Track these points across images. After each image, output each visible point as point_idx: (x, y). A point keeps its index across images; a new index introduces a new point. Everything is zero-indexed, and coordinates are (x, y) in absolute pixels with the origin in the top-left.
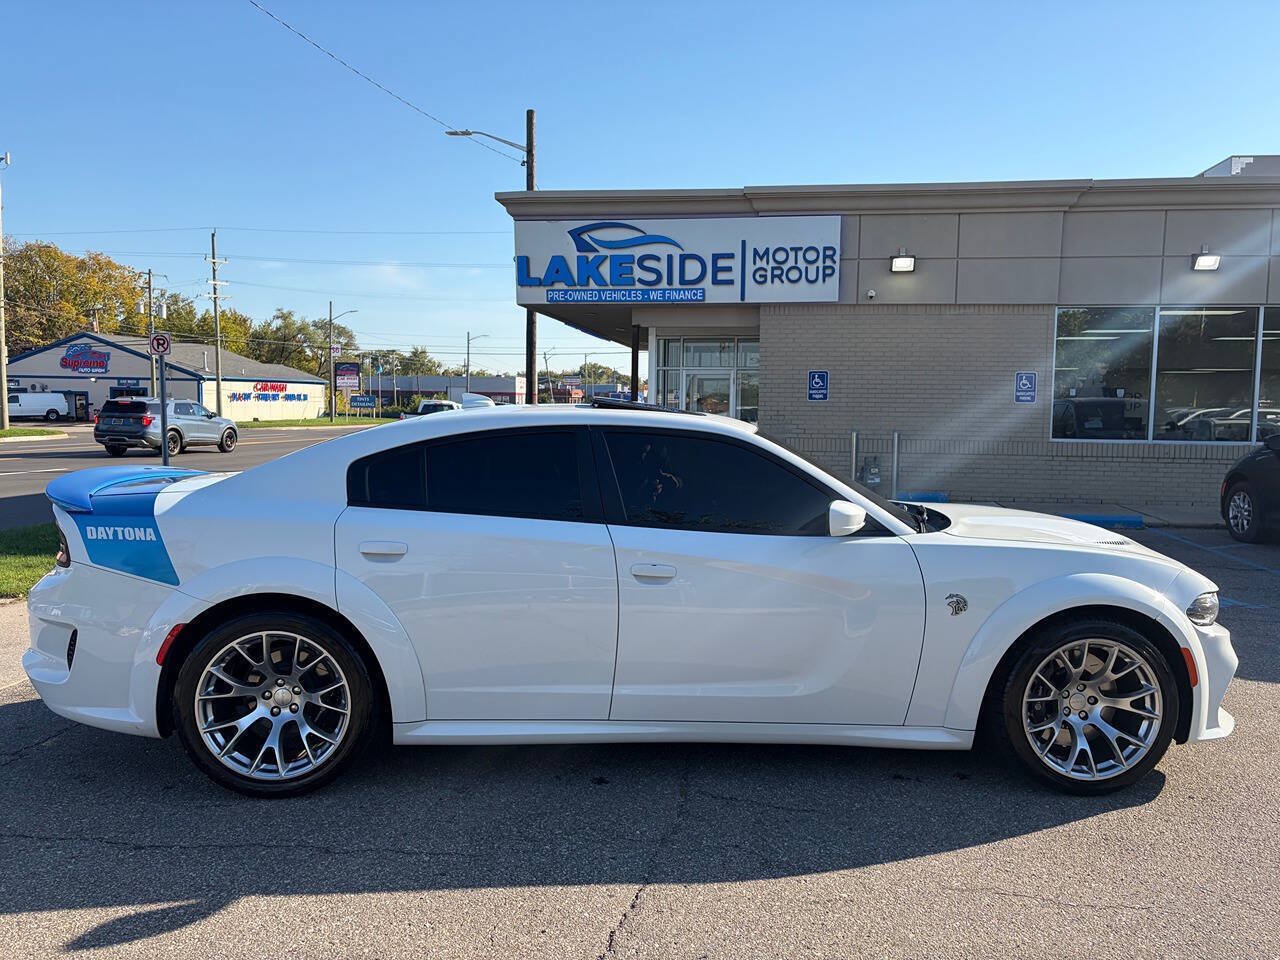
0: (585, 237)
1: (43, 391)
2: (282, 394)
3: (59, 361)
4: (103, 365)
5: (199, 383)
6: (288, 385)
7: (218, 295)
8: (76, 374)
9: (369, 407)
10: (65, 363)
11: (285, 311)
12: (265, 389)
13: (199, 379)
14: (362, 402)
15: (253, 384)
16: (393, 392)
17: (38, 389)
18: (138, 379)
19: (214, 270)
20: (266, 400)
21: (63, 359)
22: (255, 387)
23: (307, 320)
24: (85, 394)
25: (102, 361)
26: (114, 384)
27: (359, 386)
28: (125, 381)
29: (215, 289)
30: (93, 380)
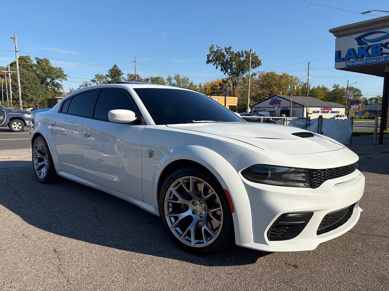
0: (362, 40)
1: (265, 111)
2: (330, 111)
3: (269, 103)
4: (279, 103)
5: (303, 108)
6: (333, 108)
7: (309, 81)
8: (273, 106)
9: (361, 115)
10: (270, 103)
11: (336, 85)
12: (324, 110)
13: (303, 107)
14: (359, 113)
15: (321, 108)
16: (377, 111)
17: (264, 110)
18: (287, 107)
19: (308, 74)
20: (325, 113)
21: (270, 102)
22: (321, 109)
23: (344, 87)
24: (274, 112)
25: (279, 102)
26: (282, 109)
27: (359, 108)
28: (284, 108)
29: (308, 79)
30: (277, 108)
